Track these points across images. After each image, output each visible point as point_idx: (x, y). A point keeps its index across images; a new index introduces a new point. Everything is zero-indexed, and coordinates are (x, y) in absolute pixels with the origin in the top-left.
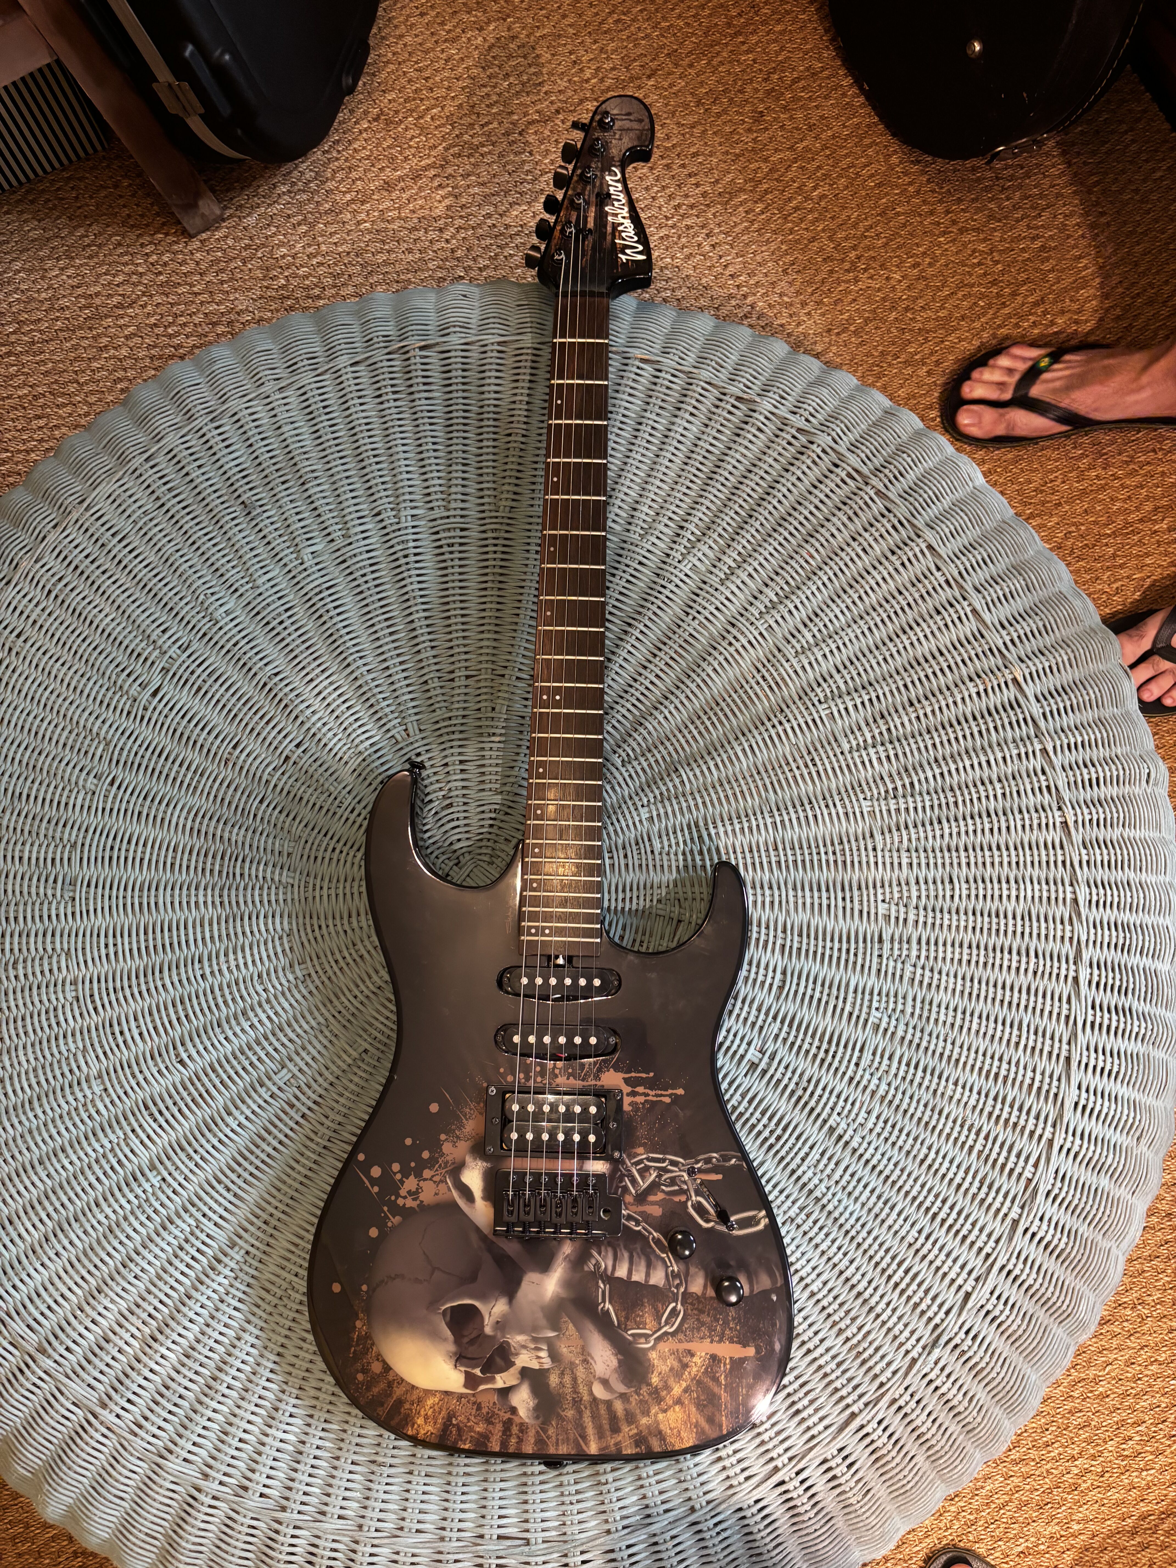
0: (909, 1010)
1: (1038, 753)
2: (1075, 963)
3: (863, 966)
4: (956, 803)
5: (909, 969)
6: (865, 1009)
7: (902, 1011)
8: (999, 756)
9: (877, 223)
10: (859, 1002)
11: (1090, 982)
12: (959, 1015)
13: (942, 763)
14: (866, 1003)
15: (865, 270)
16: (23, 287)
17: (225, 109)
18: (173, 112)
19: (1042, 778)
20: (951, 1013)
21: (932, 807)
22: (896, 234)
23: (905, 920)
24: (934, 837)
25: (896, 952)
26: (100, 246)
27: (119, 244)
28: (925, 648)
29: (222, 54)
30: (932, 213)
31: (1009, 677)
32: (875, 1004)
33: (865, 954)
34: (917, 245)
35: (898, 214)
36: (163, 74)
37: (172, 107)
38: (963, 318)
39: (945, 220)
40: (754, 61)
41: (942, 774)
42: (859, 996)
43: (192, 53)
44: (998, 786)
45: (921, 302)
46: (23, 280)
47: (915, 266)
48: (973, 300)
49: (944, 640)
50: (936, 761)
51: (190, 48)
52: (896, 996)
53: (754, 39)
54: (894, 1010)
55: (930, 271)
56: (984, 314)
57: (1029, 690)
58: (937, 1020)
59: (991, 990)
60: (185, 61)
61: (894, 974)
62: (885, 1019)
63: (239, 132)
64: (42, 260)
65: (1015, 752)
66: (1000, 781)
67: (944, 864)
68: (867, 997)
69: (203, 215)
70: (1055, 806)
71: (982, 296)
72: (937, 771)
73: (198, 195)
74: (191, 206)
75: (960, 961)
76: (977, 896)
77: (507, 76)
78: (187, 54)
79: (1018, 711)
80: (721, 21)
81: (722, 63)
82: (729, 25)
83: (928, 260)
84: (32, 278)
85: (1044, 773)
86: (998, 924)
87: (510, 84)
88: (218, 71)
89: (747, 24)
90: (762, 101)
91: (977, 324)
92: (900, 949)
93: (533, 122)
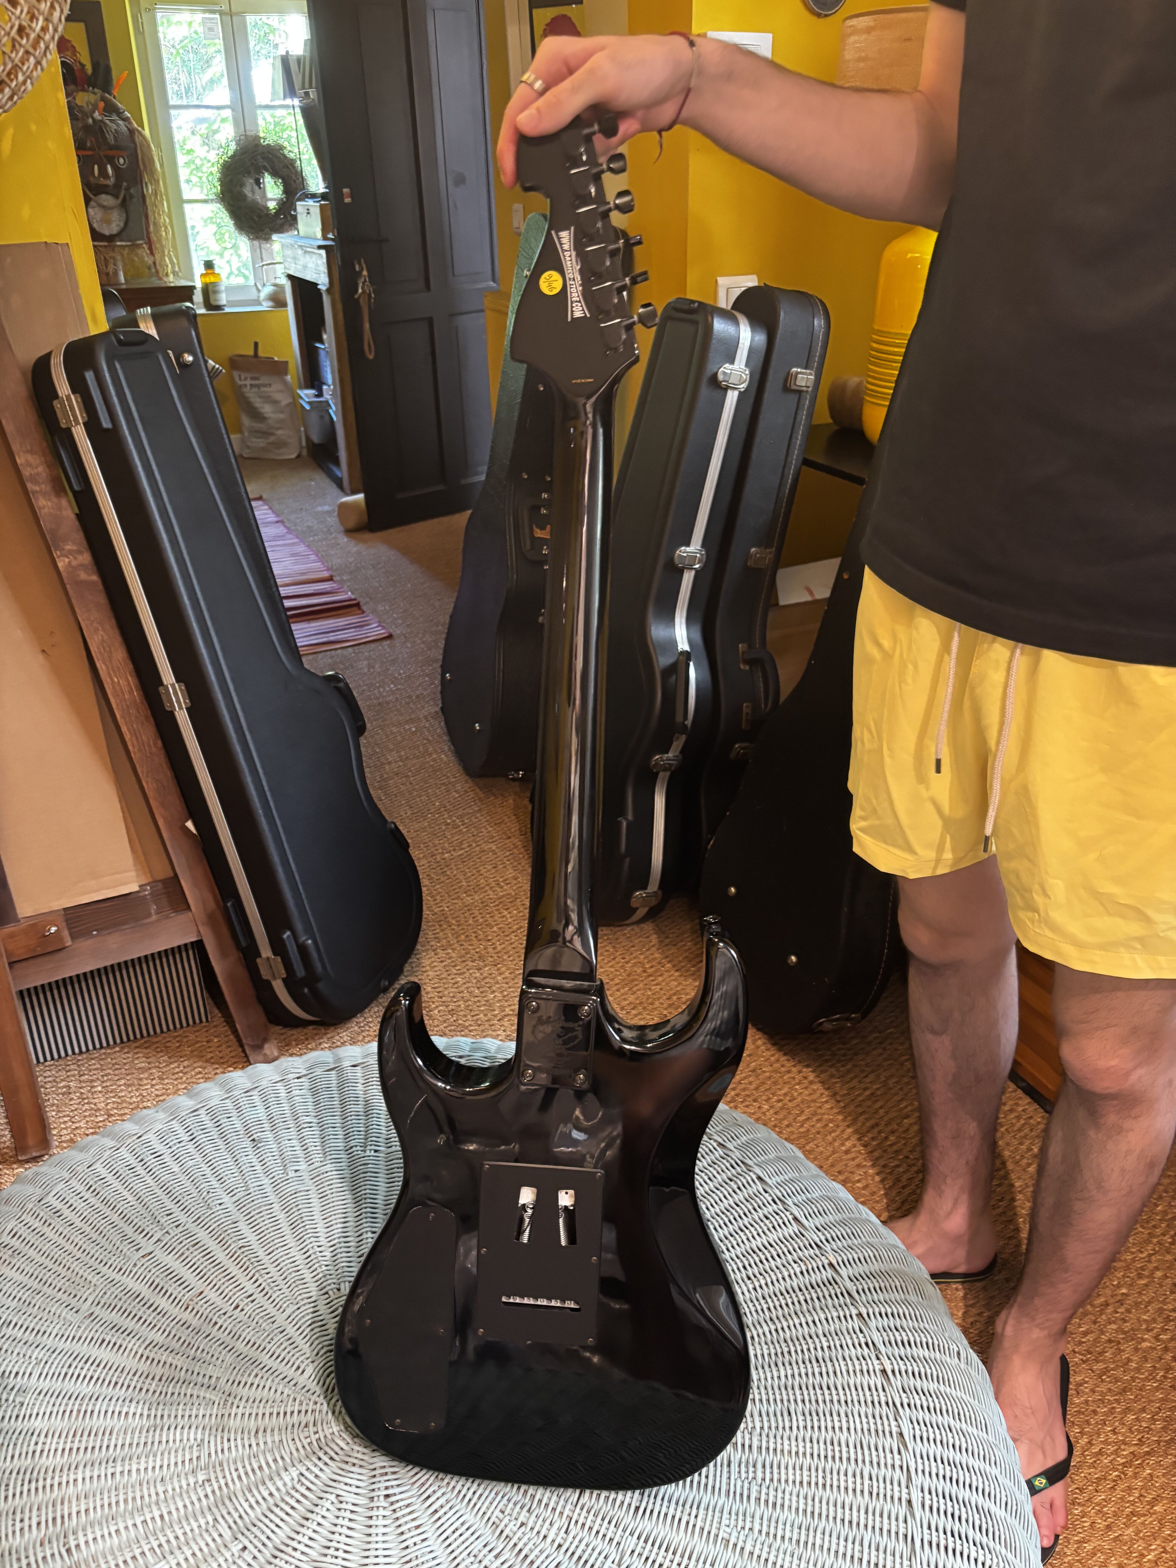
0: (757, 1527)
1: (855, 1317)
2: (907, 1487)
3: (714, 1487)
4: (789, 1352)
5: (755, 1488)
6: (715, 1525)
7: (751, 1529)
8: (822, 1316)
9: (750, 1076)
10: (709, 1518)
11: (923, 1506)
12: (803, 1531)
13: (776, 1321)
14: (716, 1519)
15: (742, 1102)
16: (120, 1094)
17: (300, 972)
18: (265, 977)
19: (861, 1335)
20: (796, 1530)
21: (770, 1355)
22: (763, 1083)
23: (750, 1447)
24: (772, 1378)
25: (744, 1475)
26: (185, 1073)
27: (200, 1073)
28: (758, 1242)
29: (307, 939)
30: (789, 1072)
31: (826, 1262)
32: (725, 1521)
33: (715, 1476)
34: (780, 1089)
35: (764, 1072)
36: (266, 952)
37: (265, 974)
38: (818, 1133)
39: (798, 1077)
40: (661, 989)
41: (776, 1330)
42: (710, 1513)
43: (288, 937)
44: (823, 1340)
45: (785, 1122)
46: (121, 1091)
47: (779, 1101)
48: (824, 1123)
49: (773, 1237)
50: (771, 1320)
51: (288, 933)
52: (745, 1515)
53: (660, 979)
54: (743, 1528)
55: (790, 1104)
56: (834, 1131)
57: (844, 1272)
58: (783, 1538)
59: (832, 1509)
60: (283, 940)
61: (742, 1495)
62: (735, 1534)
63: (306, 990)
64: (141, 1079)
65: (835, 1314)
66: (825, 1336)
67: (782, 1401)
68: (717, 1514)
69: (265, 1055)
70: (873, 1357)
71: (831, 1121)
72: (773, 1327)
73: (265, 1040)
74: (259, 1047)
75: (801, 1483)
76: (812, 1427)
77: (493, 992)
78: (285, 936)
79: (836, 1287)
80: (639, 970)
81: (639, 990)
82: (644, 971)
83: (788, 1098)
84: (130, 1089)
85: (861, 1331)
86: (833, 1451)
87: (495, 997)
88: (302, 950)
89: (656, 972)
90: (666, 1009)
91: (829, 1138)
92: (747, 1472)
93: (508, 1015)
